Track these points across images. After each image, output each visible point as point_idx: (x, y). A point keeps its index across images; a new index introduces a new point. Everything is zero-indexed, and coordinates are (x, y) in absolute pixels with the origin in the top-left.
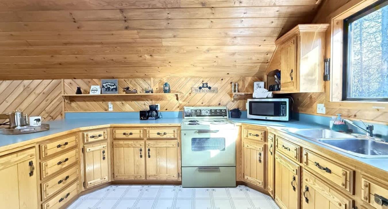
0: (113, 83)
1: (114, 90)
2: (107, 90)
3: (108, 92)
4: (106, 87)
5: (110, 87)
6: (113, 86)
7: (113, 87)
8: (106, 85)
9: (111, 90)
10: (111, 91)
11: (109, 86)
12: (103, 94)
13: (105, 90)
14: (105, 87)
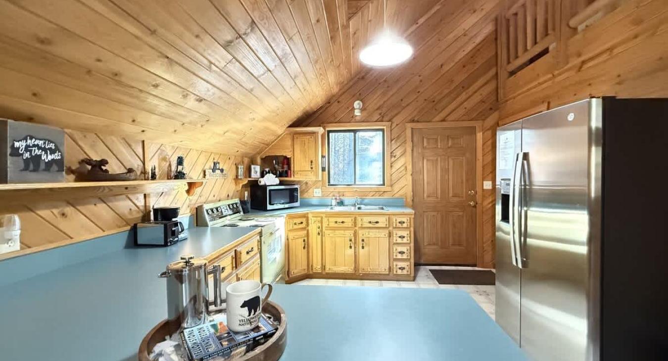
0: (52, 142)
1: (55, 167)
2: (31, 167)
3: (33, 175)
4: (27, 155)
5: (40, 156)
6: (53, 152)
7: (50, 157)
8: (27, 147)
9: (43, 166)
10: (46, 173)
11: (38, 152)
12: (12, 182)
13: (22, 165)
14: (22, 155)
